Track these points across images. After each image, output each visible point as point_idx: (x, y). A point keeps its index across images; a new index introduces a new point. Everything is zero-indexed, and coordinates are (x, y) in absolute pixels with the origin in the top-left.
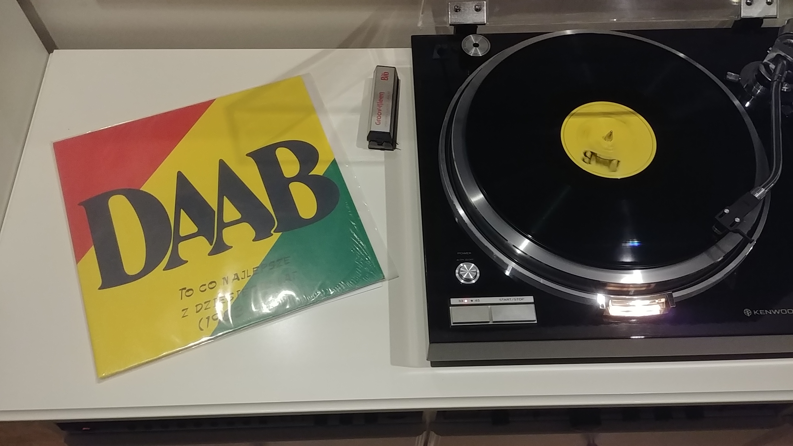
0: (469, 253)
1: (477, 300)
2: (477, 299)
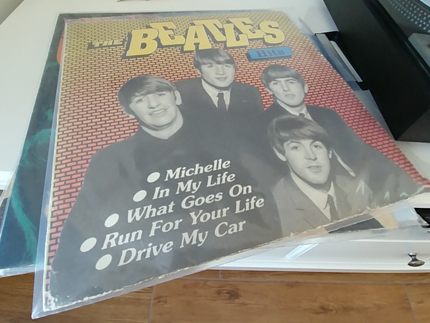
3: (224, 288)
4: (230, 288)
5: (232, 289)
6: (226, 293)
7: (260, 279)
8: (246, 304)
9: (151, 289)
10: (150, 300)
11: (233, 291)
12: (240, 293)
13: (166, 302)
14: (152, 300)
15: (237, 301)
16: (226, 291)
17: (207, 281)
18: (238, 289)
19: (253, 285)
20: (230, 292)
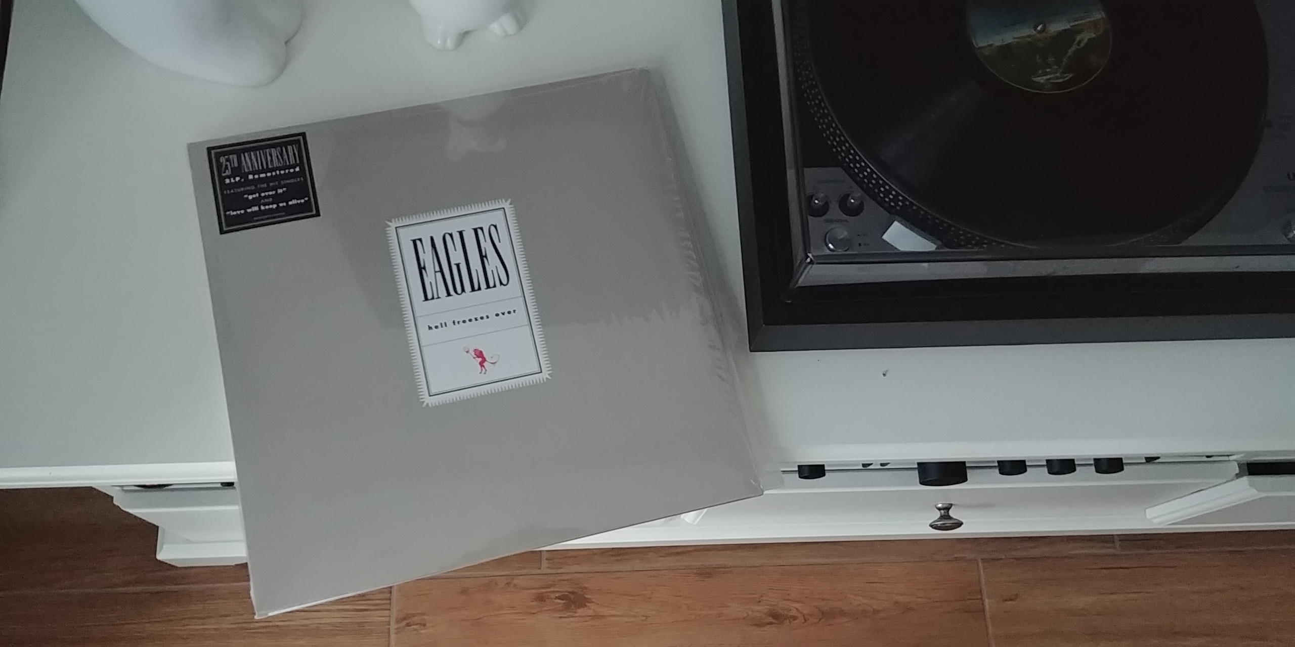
3: (552, 589)
4: (567, 588)
5: (571, 590)
6: (556, 598)
7: (637, 564)
8: (603, 617)
9: (388, 601)
10: (389, 622)
11: (573, 593)
12: (587, 596)
13: (425, 625)
14: (392, 623)
15: (581, 611)
16: (557, 595)
17: (513, 576)
18: (586, 588)
19: (619, 578)
20: (567, 595)
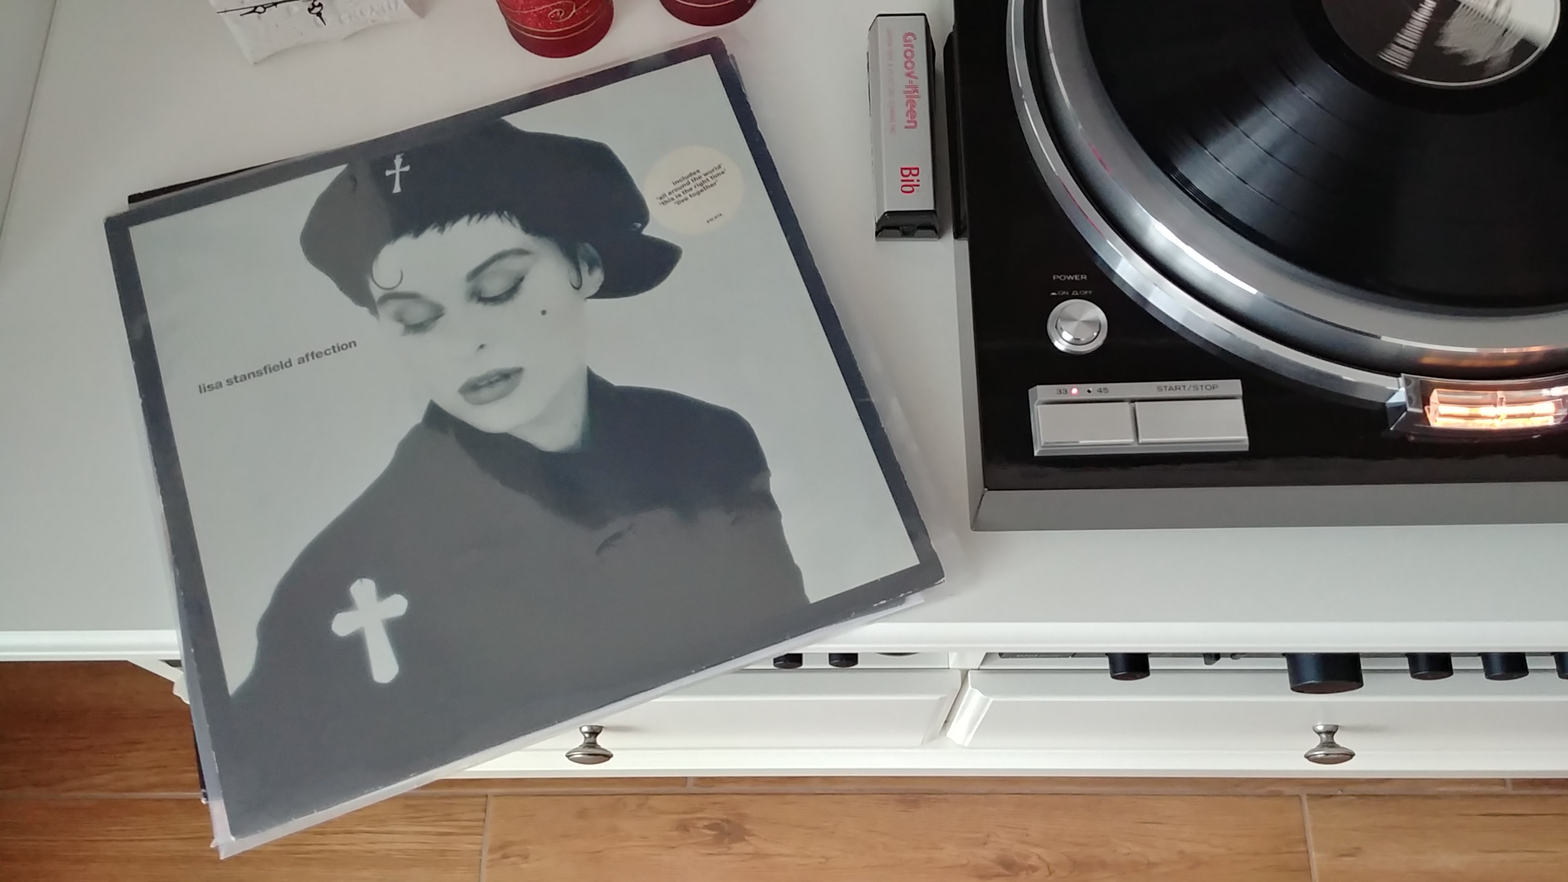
0: (1082, 278)
1: (1102, 390)
2: (1102, 388)
3: (699, 815)
4: (716, 814)
5: (725, 817)
6: (706, 827)
8: (767, 856)
9: (481, 823)
10: (481, 851)
12: (748, 827)
13: (527, 857)
14: (485, 853)
15: (737, 847)
16: (706, 823)
18: (742, 815)
20: (719, 824)
